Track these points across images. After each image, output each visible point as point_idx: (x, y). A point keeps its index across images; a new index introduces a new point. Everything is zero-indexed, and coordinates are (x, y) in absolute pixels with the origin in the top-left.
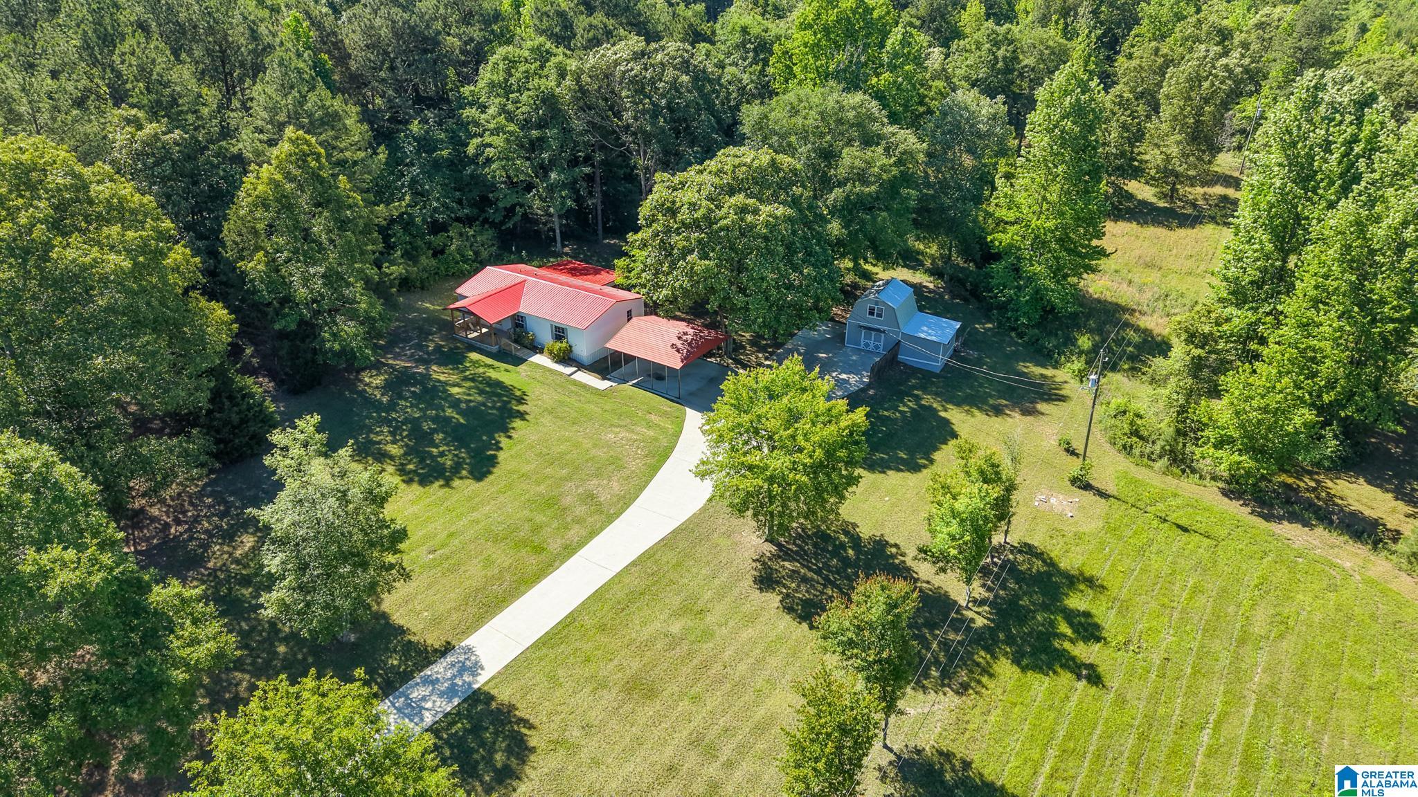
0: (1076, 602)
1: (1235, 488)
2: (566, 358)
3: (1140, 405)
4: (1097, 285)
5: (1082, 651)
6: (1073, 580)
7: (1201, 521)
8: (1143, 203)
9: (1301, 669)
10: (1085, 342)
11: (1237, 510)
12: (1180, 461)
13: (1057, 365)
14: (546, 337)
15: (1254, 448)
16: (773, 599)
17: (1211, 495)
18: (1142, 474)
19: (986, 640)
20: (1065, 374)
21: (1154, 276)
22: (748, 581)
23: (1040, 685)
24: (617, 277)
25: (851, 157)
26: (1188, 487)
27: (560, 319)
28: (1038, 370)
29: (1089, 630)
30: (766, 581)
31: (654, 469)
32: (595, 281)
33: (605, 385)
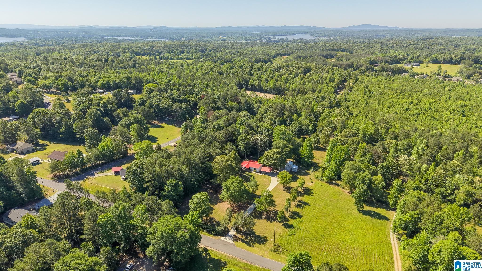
0: (311, 191)
1: (327, 182)
2: (256, 172)
3: (318, 175)
4: (314, 160)
5: (312, 194)
6: (311, 190)
7: (323, 185)
8: (321, 148)
9: (330, 195)
10: (312, 168)
11: (327, 184)
12: (322, 180)
13: (310, 171)
14: (253, 170)
15: (328, 178)
16: (285, 192)
17: (325, 183)
18: (318, 181)
19: (304, 194)
20: (310, 172)
21: (322, 159)
22: (283, 191)
23: (308, 196)
24: (258, 162)
25: (285, 149)
26: (323, 182)
27: (255, 168)
28: (308, 171)
29: (312, 193)
30: (284, 191)
31: (270, 182)
32: (256, 163)
33: (261, 175)
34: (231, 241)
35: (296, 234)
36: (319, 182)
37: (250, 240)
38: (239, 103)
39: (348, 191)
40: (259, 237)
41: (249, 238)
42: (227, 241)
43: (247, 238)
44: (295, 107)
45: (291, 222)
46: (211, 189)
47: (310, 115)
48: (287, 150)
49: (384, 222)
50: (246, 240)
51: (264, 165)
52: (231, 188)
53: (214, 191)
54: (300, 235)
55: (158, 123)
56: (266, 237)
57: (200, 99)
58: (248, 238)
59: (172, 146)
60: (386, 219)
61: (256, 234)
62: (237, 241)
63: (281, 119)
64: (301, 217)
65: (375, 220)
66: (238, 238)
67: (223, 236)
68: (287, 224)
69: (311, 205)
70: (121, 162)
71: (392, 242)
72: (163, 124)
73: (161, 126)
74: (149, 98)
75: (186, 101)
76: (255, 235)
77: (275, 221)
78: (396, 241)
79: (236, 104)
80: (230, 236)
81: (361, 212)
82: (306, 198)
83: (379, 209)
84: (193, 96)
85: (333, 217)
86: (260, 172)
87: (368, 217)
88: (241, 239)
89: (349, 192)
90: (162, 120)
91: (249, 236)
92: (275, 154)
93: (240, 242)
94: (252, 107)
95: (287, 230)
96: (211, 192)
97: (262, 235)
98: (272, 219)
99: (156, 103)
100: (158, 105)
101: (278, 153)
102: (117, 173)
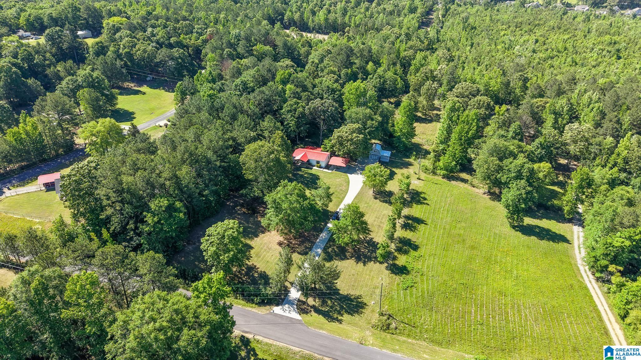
0: (422, 196)
1: (444, 177)
2: (320, 167)
3: (427, 164)
4: (415, 140)
5: (425, 202)
6: (421, 193)
7: (439, 182)
8: (419, 117)
9: (454, 200)
10: (414, 153)
11: (445, 180)
12: (434, 173)
13: (410, 158)
14: (315, 163)
15: (446, 170)
16: (378, 200)
17: (440, 178)
18: (428, 176)
19: (411, 202)
20: (411, 160)
21: (425, 136)
22: (373, 199)
23: (419, 206)
24: (322, 149)
25: (369, 123)
26: (436, 177)
27: (318, 160)
28: (407, 160)
29: (425, 199)
30: (376, 198)
31: (349, 185)
32: (318, 151)
33: (330, 171)
34: (295, 315)
35: (416, 285)
36: (431, 177)
37: (331, 307)
38: (275, 46)
39: (482, 191)
40: (347, 299)
41: (329, 302)
42: (287, 314)
43: (324, 303)
44: (370, 51)
45: (402, 260)
46: (242, 206)
47: (394, 64)
48: (373, 124)
49: (562, 246)
50: (323, 309)
51: (333, 154)
52: (285, 206)
53: (248, 210)
54: (424, 286)
55: (135, 86)
56: (359, 297)
57: (205, 42)
58: (327, 302)
59: (161, 126)
60: (561, 239)
61: (341, 292)
62: (307, 313)
63: (349, 71)
64: (416, 248)
65: (545, 244)
66: (308, 305)
67: (277, 305)
68: (394, 265)
69: (429, 222)
70: (61, 162)
71: (589, 285)
72: (145, 89)
73: (140, 91)
74: (113, 42)
75: (180, 44)
76: (339, 294)
77: (371, 261)
78: (593, 282)
79: (268, 48)
80: (291, 303)
81: (517, 231)
82: (416, 211)
83: (544, 220)
84: (193, 38)
85: (472, 244)
86: (328, 167)
87: (533, 238)
88: (313, 307)
89: (484, 194)
90: (141, 81)
91: (328, 298)
92: (354, 132)
93: (313, 313)
94: (296, 53)
95: (397, 279)
96: (244, 213)
97: (354, 293)
98: (365, 257)
99: (126, 50)
100: (129, 53)
101: (359, 131)
102: (50, 187)
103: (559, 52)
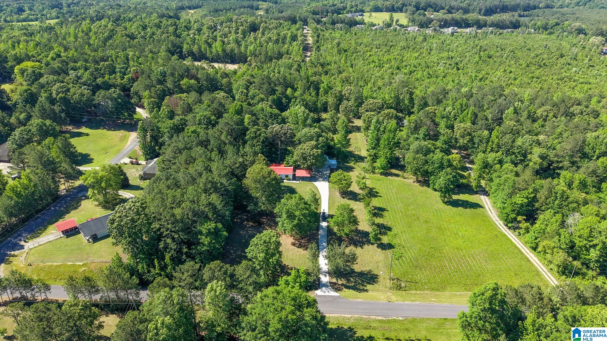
0: (374, 190)
1: (381, 174)
2: (289, 180)
3: (366, 166)
4: (350, 149)
5: (379, 195)
7: (380, 179)
9: (397, 190)
10: (352, 159)
11: (383, 177)
12: (374, 173)
13: (350, 163)
14: (284, 177)
15: (383, 169)
16: (346, 199)
17: (379, 175)
20: (352, 164)
22: (342, 198)
23: (376, 198)
24: (285, 165)
26: (375, 175)
27: (287, 174)
28: (349, 165)
29: (377, 193)
31: (319, 191)
32: (282, 167)
33: (298, 182)
34: (333, 293)
35: (403, 255)
36: (372, 175)
37: (355, 282)
38: (197, 79)
39: (412, 181)
40: (361, 274)
41: (352, 279)
42: (327, 294)
43: (348, 280)
44: (285, 79)
45: (385, 240)
46: (247, 220)
47: (309, 89)
48: (323, 140)
49: (479, 210)
50: (350, 285)
51: (297, 167)
53: (254, 223)
54: (410, 254)
55: (73, 129)
56: (370, 271)
57: (134, 80)
58: (350, 280)
59: (126, 164)
60: (476, 206)
61: (356, 270)
62: (341, 290)
63: (275, 97)
64: (390, 229)
65: (468, 210)
66: (339, 285)
67: (317, 289)
68: (382, 244)
69: (389, 209)
71: (506, 233)
72: (84, 130)
73: (81, 133)
74: (42, 88)
76: (355, 272)
77: (365, 244)
78: (507, 230)
79: (193, 81)
80: (325, 285)
81: (448, 205)
82: (376, 202)
83: (461, 195)
84: (118, 78)
85: (425, 219)
86: (295, 178)
87: (460, 208)
88: (342, 285)
89: (414, 182)
90: (78, 123)
91: (349, 277)
93: (345, 290)
94: (219, 84)
95: (389, 252)
96: (253, 226)
97: (365, 269)
98: (359, 242)
99: (60, 95)
100: (65, 98)
103: (416, 67)
